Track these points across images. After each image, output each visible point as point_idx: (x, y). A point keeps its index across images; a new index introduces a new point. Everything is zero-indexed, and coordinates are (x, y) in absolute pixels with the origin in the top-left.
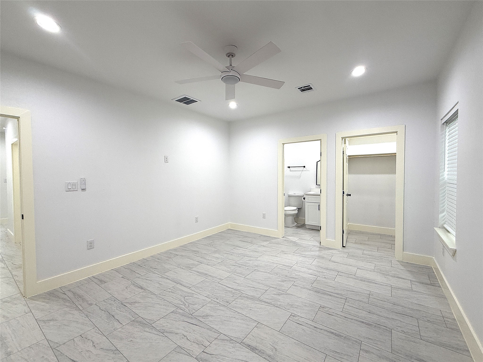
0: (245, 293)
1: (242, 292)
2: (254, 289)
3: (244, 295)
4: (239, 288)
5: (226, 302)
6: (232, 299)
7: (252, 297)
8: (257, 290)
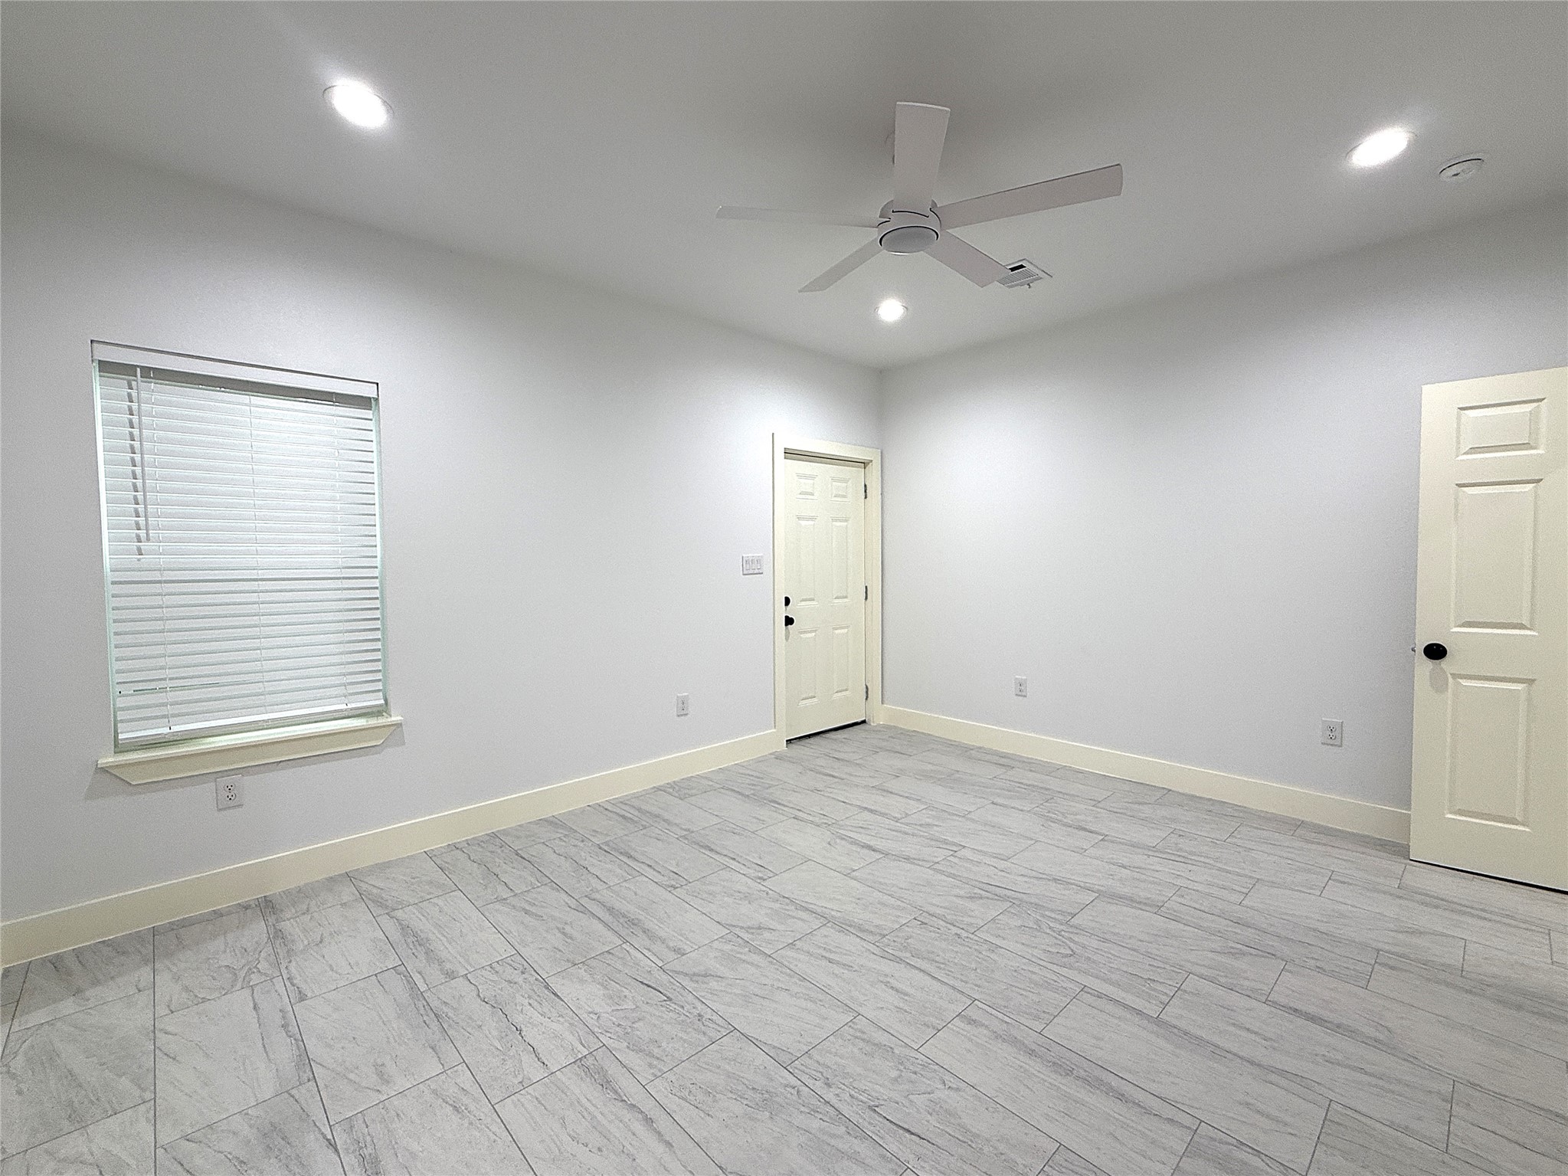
0: (864, 944)
1: (877, 951)
2: (832, 956)
3: (870, 938)
4: (886, 967)
5: (926, 924)
6: (910, 930)
7: (848, 928)
8: (821, 951)
